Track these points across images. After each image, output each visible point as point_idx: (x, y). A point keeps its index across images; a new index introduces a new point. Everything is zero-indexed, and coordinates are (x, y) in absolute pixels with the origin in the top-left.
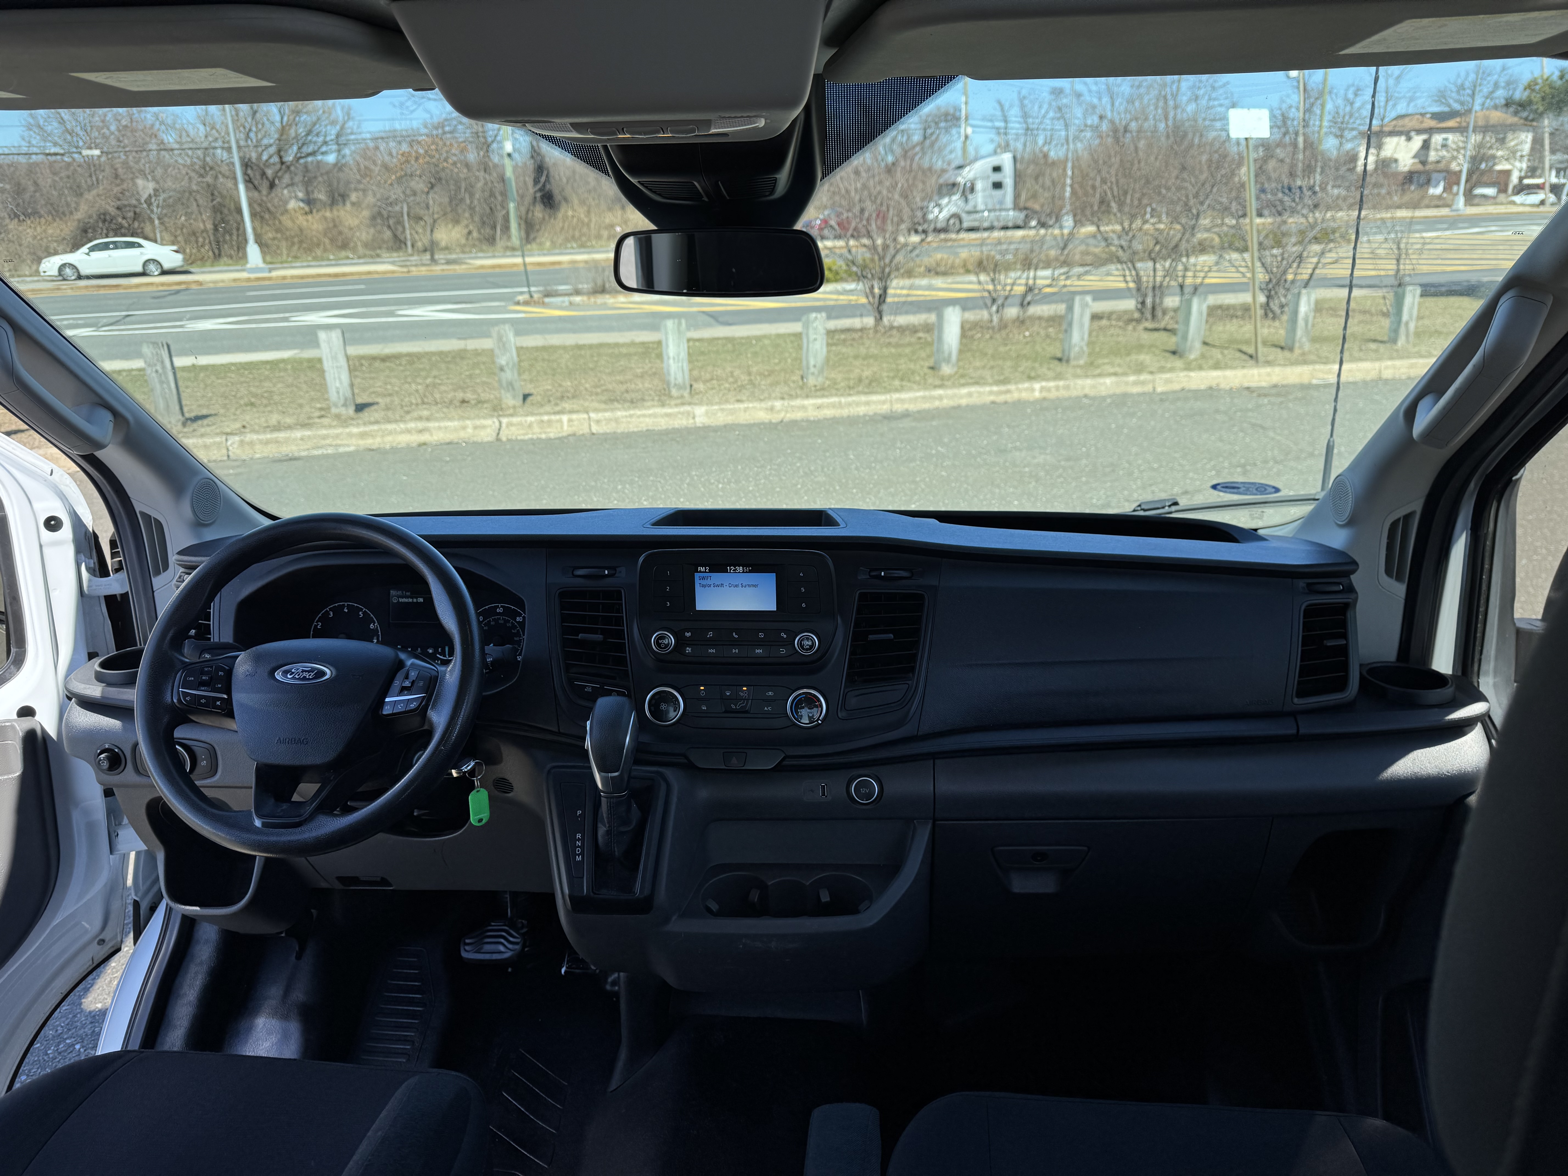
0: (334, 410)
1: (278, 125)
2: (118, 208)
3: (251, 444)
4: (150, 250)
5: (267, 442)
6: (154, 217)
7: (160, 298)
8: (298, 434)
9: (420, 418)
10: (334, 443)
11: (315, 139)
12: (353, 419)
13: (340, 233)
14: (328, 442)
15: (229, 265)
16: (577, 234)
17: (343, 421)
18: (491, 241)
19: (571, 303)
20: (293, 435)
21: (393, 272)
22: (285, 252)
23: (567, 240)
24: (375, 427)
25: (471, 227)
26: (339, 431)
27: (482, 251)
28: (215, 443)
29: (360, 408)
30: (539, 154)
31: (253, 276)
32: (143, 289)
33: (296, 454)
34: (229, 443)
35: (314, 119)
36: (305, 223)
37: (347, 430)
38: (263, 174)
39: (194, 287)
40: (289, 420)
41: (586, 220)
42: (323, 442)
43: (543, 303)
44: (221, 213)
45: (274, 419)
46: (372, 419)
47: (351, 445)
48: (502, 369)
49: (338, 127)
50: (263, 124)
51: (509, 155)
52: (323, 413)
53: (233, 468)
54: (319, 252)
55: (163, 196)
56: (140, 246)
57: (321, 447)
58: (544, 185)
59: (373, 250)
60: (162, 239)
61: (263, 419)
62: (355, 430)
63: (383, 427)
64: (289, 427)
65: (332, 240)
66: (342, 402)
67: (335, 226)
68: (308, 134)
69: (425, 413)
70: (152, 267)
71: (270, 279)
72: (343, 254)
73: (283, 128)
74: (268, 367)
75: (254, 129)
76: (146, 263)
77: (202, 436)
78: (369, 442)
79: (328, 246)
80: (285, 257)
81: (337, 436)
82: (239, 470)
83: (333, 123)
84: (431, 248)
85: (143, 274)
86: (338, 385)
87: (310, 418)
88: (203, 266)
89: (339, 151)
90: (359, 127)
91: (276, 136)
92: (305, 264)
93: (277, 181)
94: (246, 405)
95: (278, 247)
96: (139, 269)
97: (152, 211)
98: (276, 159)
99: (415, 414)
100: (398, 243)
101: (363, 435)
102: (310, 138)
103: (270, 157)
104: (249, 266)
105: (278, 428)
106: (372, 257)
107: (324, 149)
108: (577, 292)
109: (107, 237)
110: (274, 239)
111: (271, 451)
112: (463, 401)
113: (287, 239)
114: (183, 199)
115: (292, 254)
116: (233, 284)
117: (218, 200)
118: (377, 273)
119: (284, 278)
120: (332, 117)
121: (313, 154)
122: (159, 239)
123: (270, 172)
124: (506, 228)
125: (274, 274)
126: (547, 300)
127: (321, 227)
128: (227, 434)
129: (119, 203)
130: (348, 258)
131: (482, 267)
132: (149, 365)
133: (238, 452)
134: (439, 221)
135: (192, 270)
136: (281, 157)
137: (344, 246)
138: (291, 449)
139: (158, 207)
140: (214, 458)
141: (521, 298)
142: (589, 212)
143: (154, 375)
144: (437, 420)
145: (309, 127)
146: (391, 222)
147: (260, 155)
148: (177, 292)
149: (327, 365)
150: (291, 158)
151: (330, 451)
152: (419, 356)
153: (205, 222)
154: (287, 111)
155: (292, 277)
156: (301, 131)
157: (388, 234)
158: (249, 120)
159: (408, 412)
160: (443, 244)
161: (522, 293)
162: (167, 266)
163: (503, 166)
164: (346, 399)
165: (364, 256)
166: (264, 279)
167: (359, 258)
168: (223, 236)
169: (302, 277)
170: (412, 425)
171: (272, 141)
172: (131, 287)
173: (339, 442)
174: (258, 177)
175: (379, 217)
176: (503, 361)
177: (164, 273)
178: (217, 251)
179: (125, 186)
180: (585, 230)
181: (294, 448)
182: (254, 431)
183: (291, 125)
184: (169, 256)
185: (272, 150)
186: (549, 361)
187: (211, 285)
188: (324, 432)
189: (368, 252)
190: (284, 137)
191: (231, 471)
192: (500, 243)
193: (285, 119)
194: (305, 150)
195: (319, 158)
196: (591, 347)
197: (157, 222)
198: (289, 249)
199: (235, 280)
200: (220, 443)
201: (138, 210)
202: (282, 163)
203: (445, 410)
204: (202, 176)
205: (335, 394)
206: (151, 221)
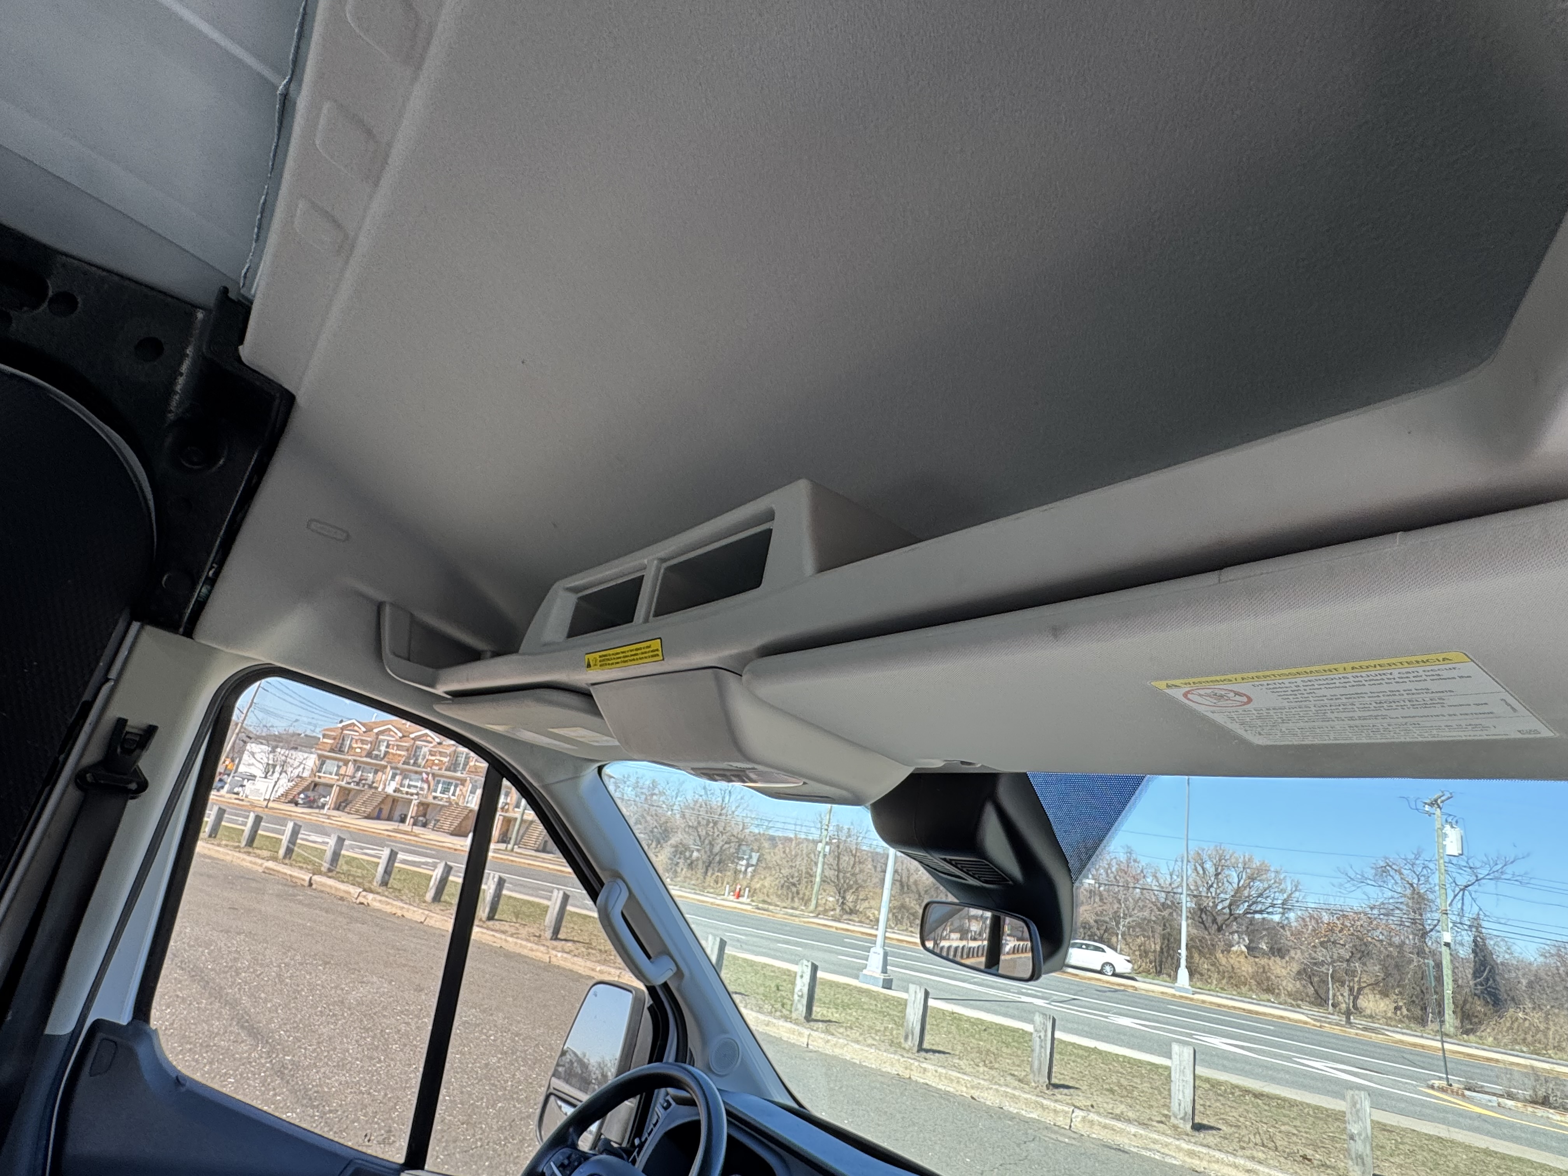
0: (1173, 1120)
1: (1235, 886)
2: (1096, 921)
3: (1092, 1122)
4: (1110, 955)
5: (1105, 1127)
6: (1120, 932)
7: (1102, 992)
8: (1133, 1129)
9: (1252, 1158)
10: (1162, 1150)
11: (1263, 900)
12: (1188, 1135)
13: (1268, 979)
14: (1157, 1147)
15: (1166, 981)
16: (1529, 1039)
17: (1177, 1133)
18: (1422, 1021)
19: (1499, 1105)
20: (1128, 1129)
21: (1306, 1023)
22: (1215, 982)
23: (1515, 1041)
24: (1204, 1150)
25: (1401, 1004)
26: (1170, 1140)
27: (1408, 1028)
28: (1063, 1111)
29: (1198, 1127)
30: (1482, 950)
31: (1178, 993)
32: (1093, 982)
33: (1127, 1147)
34: (1074, 1115)
35: (1266, 886)
36: (1237, 963)
37: (1177, 1143)
38: (1214, 921)
39: (1130, 990)
40: (1131, 1114)
41: (1542, 1027)
42: (1152, 1146)
43: (1463, 1095)
44: (1168, 940)
45: (1120, 1108)
46: (1205, 1142)
47: (1179, 1160)
48: (1352, 1138)
49: (1285, 896)
50: (1223, 884)
51: (1447, 945)
52: (1163, 1119)
53: (1069, 1138)
54: (1244, 989)
55: (1128, 920)
56: (1103, 951)
57: (1150, 1150)
58: (1487, 980)
59: (1296, 999)
60: (1121, 950)
61: (1111, 1106)
62: (1185, 1146)
63: (1212, 1152)
64: (1129, 1121)
65: (1259, 984)
66: (1182, 1115)
67: (1264, 972)
68: (1258, 897)
69: (1261, 1155)
70: (1108, 969)
71: (1192, 1000)
72: (1266, 996)
73: (1239, 887)
74: (1149, 1067)
75: (1215, 886)
76: (1103, 965)
77: (1056, 1101)
78: (1195, 1163)
79: (1254, 987)
80: (1213, 987)
81: (1167, 1145)
82: (1074, 1142)
83: (1282, 891)
84: (1352, 1011)
85: (1100, 972)
86: (1181, 1097)
87: (1150, 1119)
88: (1146, 977)
89: (1283, 914)
90: (1304, 898)
91: (1232, 893)
92: (1230, 996)
93: (1224, 927)
94: (1107, 1090)
95: (1210, 977)
96: (1099, 968)
97: (1119, 928)
98: (1227, 911)
99: (1248, 1153)
100: (1320, 1000)
101: (1191, 1154)
102: (1259, 899)
103: (1224, 908)
104: (1176, 985)
105: (1118, 1117)
106: (1292, 1006)
107: (1270, 910)
108: (1510, 1096)
109: (1083, 939)
110: (1208, 970)
111: (1105, 1136)
112: (1305, 1157)
113: (1219, 972)
114: (1143, 926)
115: (1220, 986)
116: (1160, 996)
117: (1168, 930)
118: (1290, 1019)
119: (1204, 1002)
120: (1283, 886)
121: (1261, 912)
122: (1119, 950)
123: (1220, 919)
124: (1441, 1013)
125: (1196, 996)
126: (1467, 1093)
127: (1250, 970)
128: (1076, 1107)
129: (1098, 918)
130: (1269, 1001)
131: (1402, 1042)
132: (1036, 1031)
133: (1079, 1125)
134: (1366, 991)
135: (1137, 978)
136: (1230, 910)
137: (1269, 990)
138: (1123, 1141)
139: (1124, 926)
140: (1058, 1124)
141: (1437, 1083)
142: (1547, 1019)
143: (1038, 1039)
144: (1268, 1166)
145: (1260, 891)
146: (1316, 979)
147: (1216, 906)
148: (1116, 991)
149: (1175, 1076)
150: (1241, 912)
151: (1157, 1157)
152: (1292, 1104)
153: (1155, 945)
154: (1244, 876)
155: (1211, 1003)
156: (1254, 893)
157: (1311, 990)
158: (1213, 879)
159: (1243, 1148)
160: (1368, 1012)
161: (1440, 1078)
162: (1118, 970)
163: (1441, 953)
164: (1186, 1113)
165: (1285, 1003)
166: (1186, 998)
167: (1280, 1003)
168: (1167, 958)
169: (1219, 1005)
170: (1241, 1161)
171: (1227, 897)
172: (1085, 978)
173: (1166, 1151)
174: (1210, 920)
175: (1306, 974)
176: (1354, 1129)
177: (1115, 975)
178: (1158, 968)
179: (1104, 908)
180: (1540, 1036)
181: (1126, 1141)
182: (1099, 1114)
183: (1245, 888)
184: (1122, 964)
185: (1227, 903)
186: (1437, 1153)
187: (1143, 992)
188: (1155, 1136)
189: (1290, 1001)
190: (1238, 895)
191: (1067, 1140)
192: (1432, 1026)
193: (1242, 882)
194: (1253, 908)
195: (1265, 916)
196: (1504, 1157)
197: (1120, 936)
198: (1219, 981)
199: (1162, 993)
200: (1067, 1113)
201: (1109, 926)
202: (1231, 914)
203: (1282, 1160)
204: (1159, 910)
205: (1177, 1105)
206: (1117, 935)
